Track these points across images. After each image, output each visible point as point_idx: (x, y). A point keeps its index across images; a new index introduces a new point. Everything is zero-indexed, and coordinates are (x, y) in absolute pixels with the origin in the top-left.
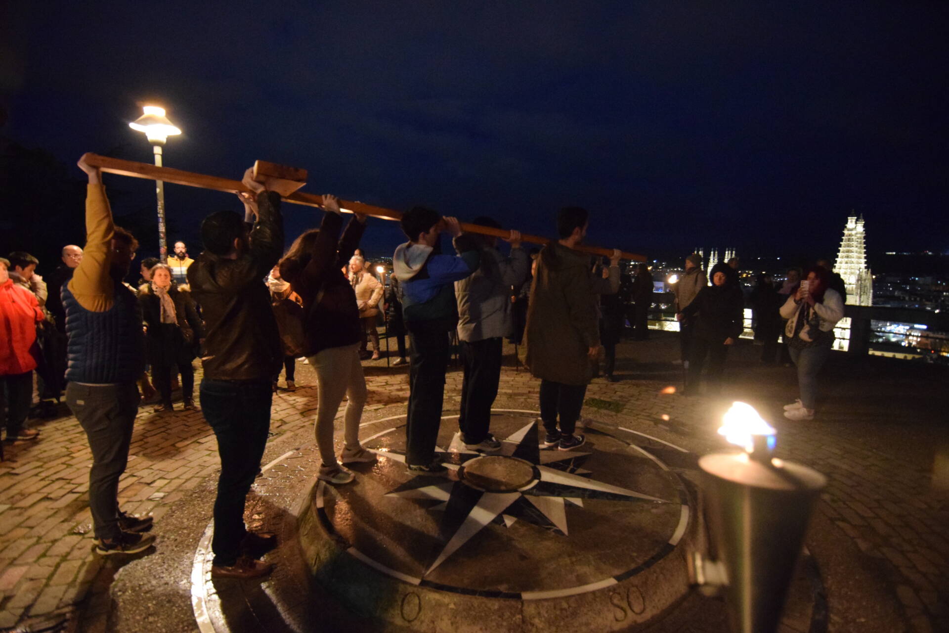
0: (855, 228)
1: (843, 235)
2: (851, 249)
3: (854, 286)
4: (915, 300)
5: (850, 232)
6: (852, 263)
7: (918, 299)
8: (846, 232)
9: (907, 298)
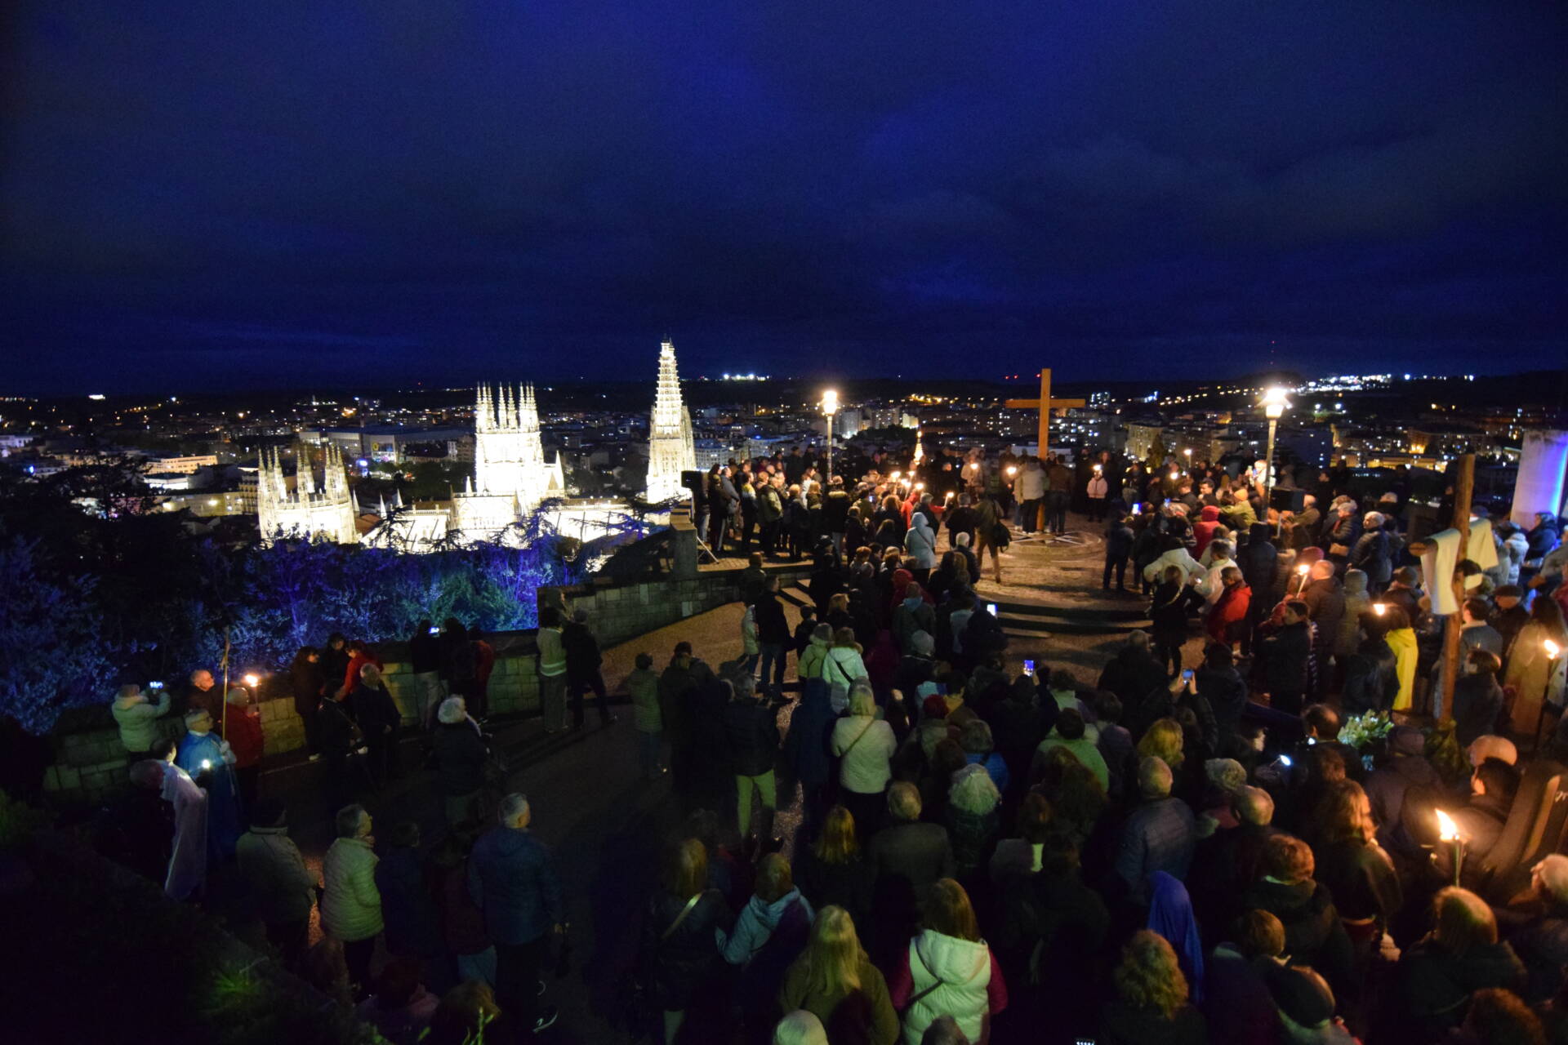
0: (667, 353)
1: (659, 365)
2: (669, 382)
3: (679, 428)
4: (709, 437)
5: (665, 362)
6: (672, 400)
7: (712, 436)
8: (661, 361)
9: (701, 436)
